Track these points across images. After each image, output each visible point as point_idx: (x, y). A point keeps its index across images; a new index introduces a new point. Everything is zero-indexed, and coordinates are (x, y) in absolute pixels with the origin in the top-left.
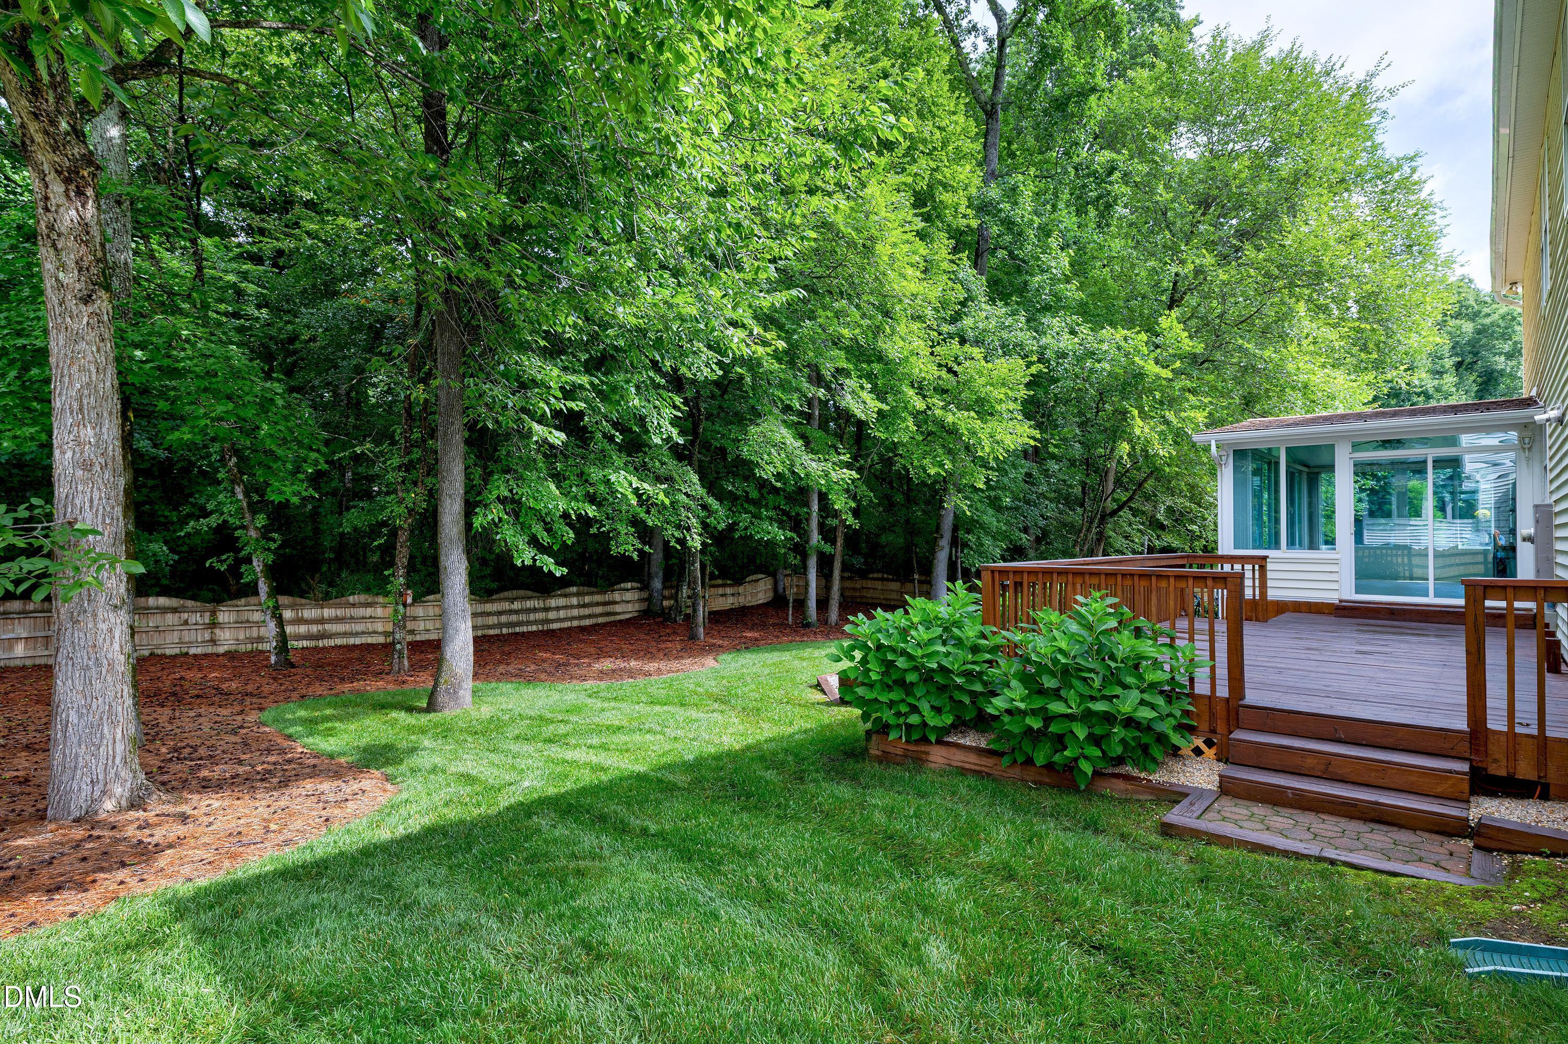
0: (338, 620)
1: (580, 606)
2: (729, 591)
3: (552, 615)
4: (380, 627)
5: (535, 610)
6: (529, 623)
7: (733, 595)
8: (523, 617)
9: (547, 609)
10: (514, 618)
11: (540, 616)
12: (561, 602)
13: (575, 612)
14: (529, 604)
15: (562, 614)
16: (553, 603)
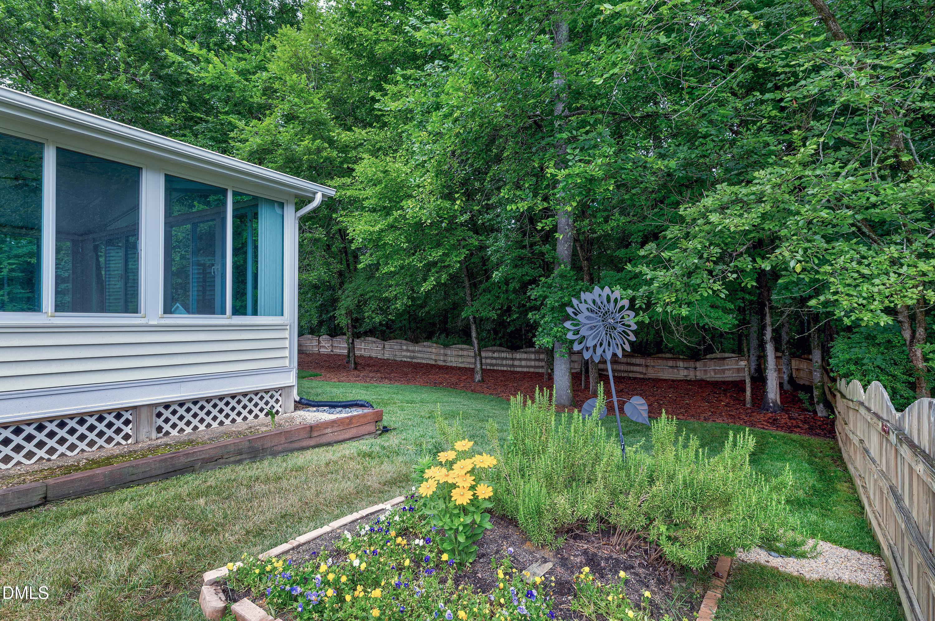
0: (420, 352)
1: (535, 360)
2: (681, 364)
3: (516, 363)
4: (433, 357)
5: (506, 359)
6: (502, 365)
7: (686, 368)
8: (499, 362)
9: (513, 359)
10: (494, 361)
11: (510, 362)
12: (524, 356)
13: (533, 363)
14: (504, 355)
15: (523, 363)
16: (518, 356)
